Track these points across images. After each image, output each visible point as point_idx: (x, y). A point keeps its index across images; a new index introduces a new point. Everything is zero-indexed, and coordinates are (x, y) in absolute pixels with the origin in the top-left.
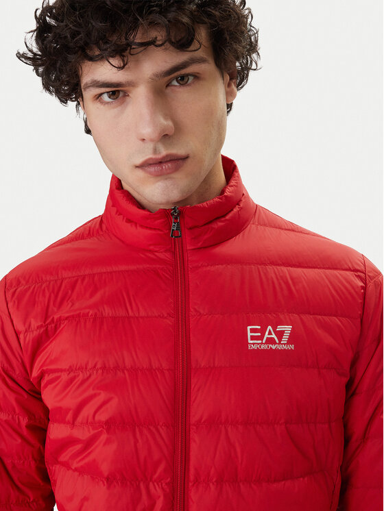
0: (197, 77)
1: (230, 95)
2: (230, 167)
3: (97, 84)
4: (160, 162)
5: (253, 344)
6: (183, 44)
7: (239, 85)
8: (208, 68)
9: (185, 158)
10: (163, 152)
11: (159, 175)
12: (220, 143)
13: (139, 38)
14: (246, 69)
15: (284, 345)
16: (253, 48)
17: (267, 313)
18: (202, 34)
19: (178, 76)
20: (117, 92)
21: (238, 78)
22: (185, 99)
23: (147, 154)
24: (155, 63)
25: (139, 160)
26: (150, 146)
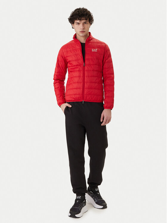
0: (87, 23)
1: (90, 26)
2: (90, 33)
3: (77, 23)
4: (82, 31)
5: (93, 51)
6: (86, 20)
7: (91, 25)
8: (88, 22)
9: (85, 31)
10: (83, 30)
11: (82, 33)
12: (89, 30)
13: (82, 19)
14: (92, 23)
15: (96, 51)
16: (93, 21)
17: (94, 48)
18: (88, 19)
19: (85, 23)
20: (78, 24)
21: (91, 24)
22: (86, 25)
23: (81, 31)
24: (83, 21)
25: (80, 31)
26: (81, 29)
